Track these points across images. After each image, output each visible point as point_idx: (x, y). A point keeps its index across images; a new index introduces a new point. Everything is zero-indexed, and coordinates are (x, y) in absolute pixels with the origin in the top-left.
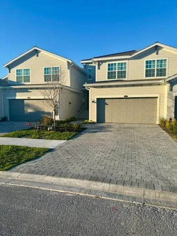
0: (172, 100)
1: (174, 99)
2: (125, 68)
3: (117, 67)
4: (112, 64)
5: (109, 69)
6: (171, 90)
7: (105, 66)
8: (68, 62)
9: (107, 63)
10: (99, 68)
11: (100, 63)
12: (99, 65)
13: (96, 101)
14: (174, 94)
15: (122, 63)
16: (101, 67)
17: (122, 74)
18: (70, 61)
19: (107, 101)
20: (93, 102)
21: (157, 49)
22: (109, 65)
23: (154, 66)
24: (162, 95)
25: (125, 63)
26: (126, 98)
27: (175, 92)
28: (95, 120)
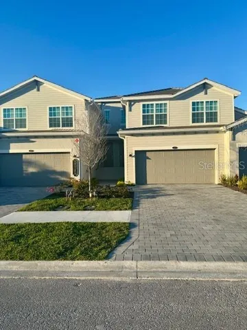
0: (234, 153)
1: (238, 150)
2: (165, 110)
3: (154, 109)
4: (148, 105)
5: (144, 111)
6: (234, 139)
7: (138, 108)
8: (86, 100)
9: (142, 103)
10: (130, 110)
11: (131, 103)
12: (130, 106)
13: (134, 155)
14: (238, 145)
15: (161, 104)
16: (133, 108)
17: (162, 118)
18: (89, 99)
19: (148, 154)
20: (130, 155)
21: (205, 87)
22: (144, 106)
23: (202, 108)
24: (221, 146)
25: (166, 104)
26: (175, 149)
27: (239, 142)
28: (133, 181)
